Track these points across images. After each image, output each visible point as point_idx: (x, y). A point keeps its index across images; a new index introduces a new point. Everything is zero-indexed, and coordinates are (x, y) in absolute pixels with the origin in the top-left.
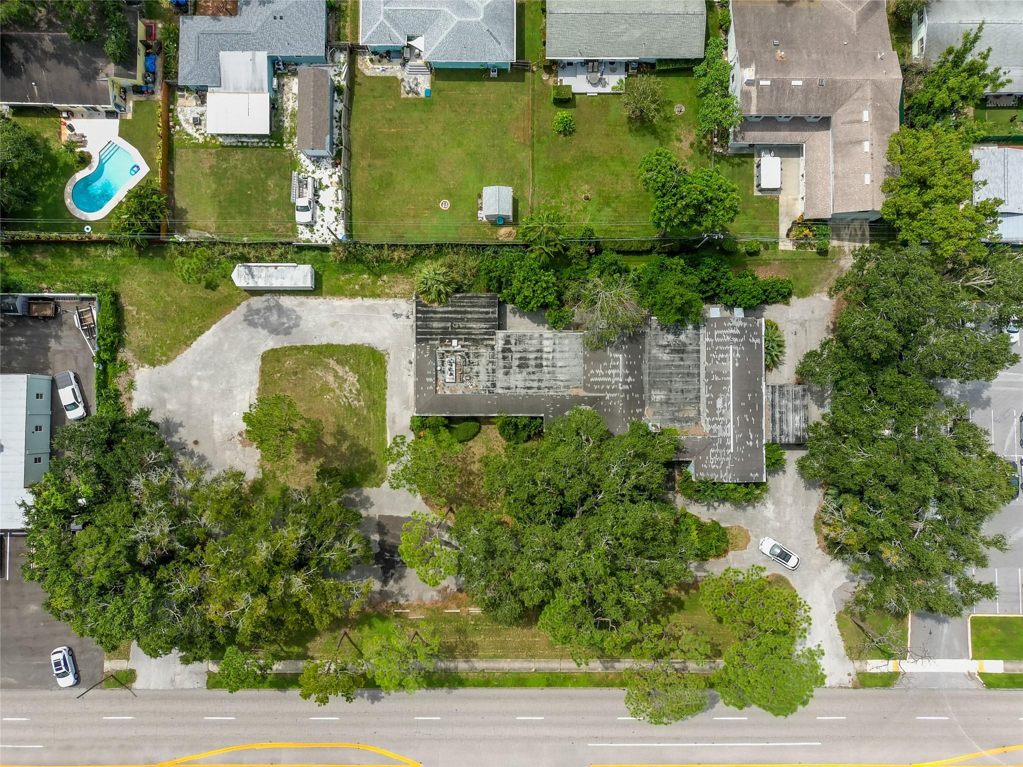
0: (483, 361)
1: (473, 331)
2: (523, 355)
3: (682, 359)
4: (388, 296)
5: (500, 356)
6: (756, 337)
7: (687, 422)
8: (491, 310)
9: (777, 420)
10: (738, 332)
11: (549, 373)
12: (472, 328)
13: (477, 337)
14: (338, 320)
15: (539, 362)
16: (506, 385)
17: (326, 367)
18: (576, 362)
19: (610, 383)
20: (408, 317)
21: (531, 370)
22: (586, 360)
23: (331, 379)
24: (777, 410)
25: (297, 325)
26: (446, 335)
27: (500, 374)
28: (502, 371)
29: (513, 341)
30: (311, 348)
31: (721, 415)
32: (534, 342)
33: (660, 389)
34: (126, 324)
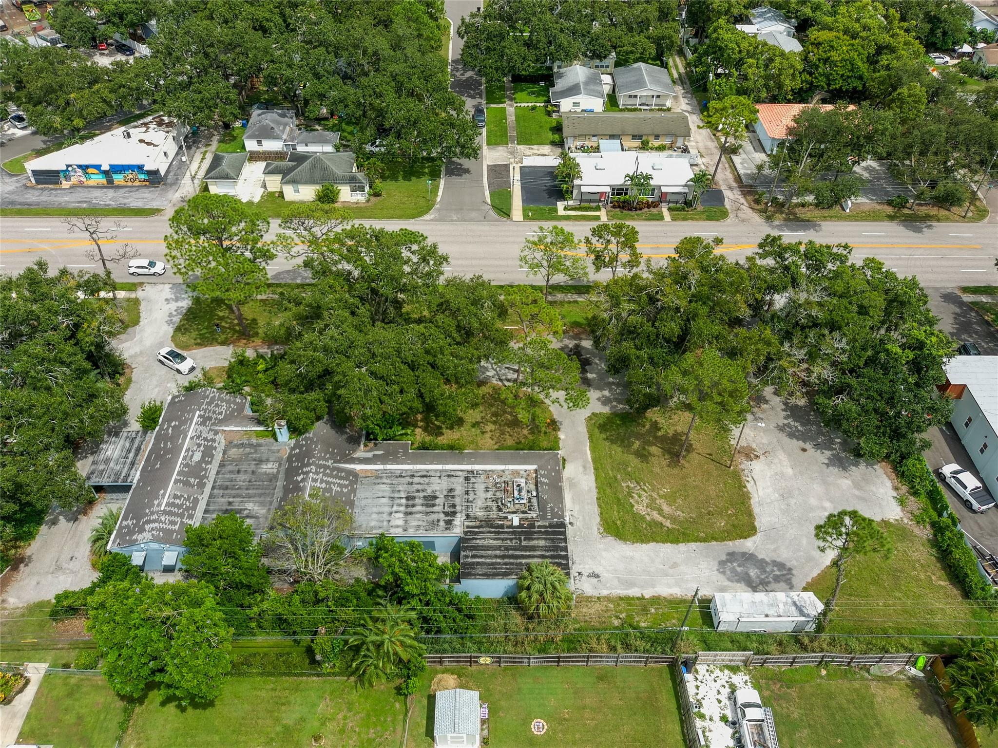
0: (480, 503)
1: (492, 536)
2: (429, 509)
3: (230, 503)
4: (608, 599)
5: (458, 508)
6: (128, 526)
7: (242, 444)
8: (470, 560)
9: (133, 450)
10: (147, 527)
11: (399, 491)
12: (494, 539)
13: (488, 529)
14: (671, 571)
15: (410, 503)
16: (453, 479)
17: (674, 519)
18: (363, 503)
19: (325, 475)
20: (580, 574)
21: (421, 494)
22: (352, 504)
23: (666, 508)
24: (129, 461)
25: (722, 563)
26: (527, 531)
27: (459, 490)
28: (456, 493)
29: (442, 523)
30: (697, 540)
31: (199, 445)
32: (415, 523)
33: (265, 473)
34: (938, 565)
